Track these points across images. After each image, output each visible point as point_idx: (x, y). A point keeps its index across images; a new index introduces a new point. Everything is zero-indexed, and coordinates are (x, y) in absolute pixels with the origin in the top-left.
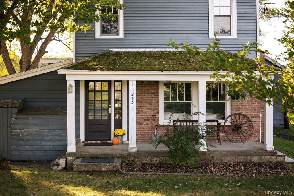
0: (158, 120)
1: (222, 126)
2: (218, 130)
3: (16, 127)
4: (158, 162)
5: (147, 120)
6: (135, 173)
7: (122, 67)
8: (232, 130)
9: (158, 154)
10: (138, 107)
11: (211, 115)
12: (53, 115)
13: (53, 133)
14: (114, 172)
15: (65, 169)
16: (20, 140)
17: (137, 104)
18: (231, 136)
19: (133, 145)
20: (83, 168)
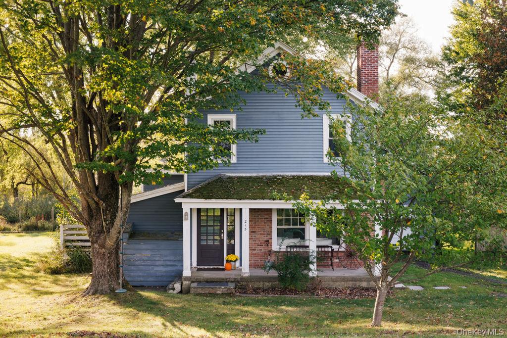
0: (271, 245)
1: (336, 252)
2: (332, 256)
3: (128, 252)
4: (270, 286)
5: (260, 245)
6: (247, 295)
7: (235, 196)
8: (347, 256)
9: (269, 279)
10: (251, 232)
11: (326, 241)
12: (164, 240)
13: (165, 258)
14: (229, 295)
15: (181, 292)
16: (132, 265)
17: (250, 230)
18: (345, 262)
19: (246, 270)
20: (200, 291)
